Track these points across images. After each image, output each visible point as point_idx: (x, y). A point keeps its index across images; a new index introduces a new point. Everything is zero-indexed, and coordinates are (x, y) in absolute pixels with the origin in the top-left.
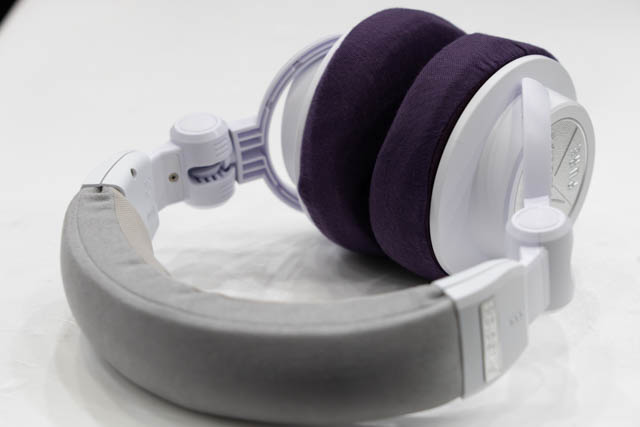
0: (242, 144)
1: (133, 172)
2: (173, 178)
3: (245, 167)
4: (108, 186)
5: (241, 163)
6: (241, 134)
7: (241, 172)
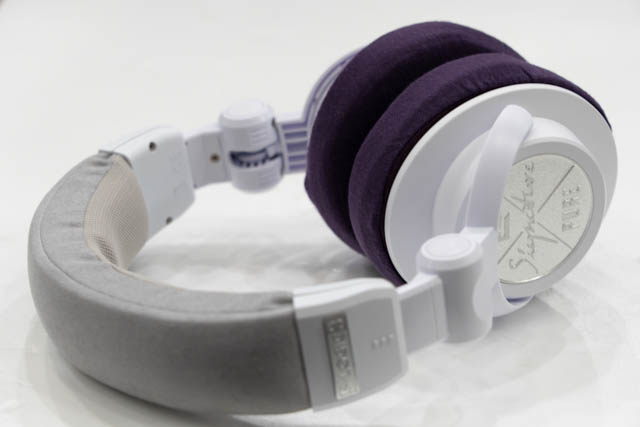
0: (288, 136)
1: (152, 146)
2: (215, 158)
3: (292, 158)
4: (117, 154)
5: (286, 155)
6: (286, 126)
7: (287, 164)
